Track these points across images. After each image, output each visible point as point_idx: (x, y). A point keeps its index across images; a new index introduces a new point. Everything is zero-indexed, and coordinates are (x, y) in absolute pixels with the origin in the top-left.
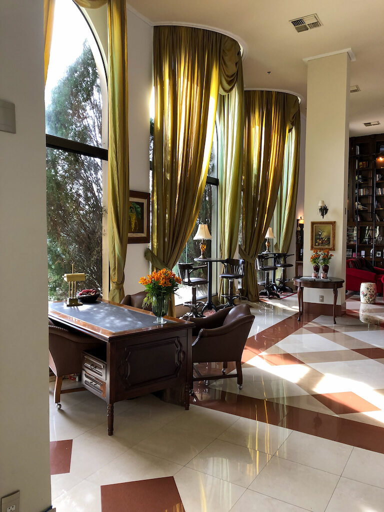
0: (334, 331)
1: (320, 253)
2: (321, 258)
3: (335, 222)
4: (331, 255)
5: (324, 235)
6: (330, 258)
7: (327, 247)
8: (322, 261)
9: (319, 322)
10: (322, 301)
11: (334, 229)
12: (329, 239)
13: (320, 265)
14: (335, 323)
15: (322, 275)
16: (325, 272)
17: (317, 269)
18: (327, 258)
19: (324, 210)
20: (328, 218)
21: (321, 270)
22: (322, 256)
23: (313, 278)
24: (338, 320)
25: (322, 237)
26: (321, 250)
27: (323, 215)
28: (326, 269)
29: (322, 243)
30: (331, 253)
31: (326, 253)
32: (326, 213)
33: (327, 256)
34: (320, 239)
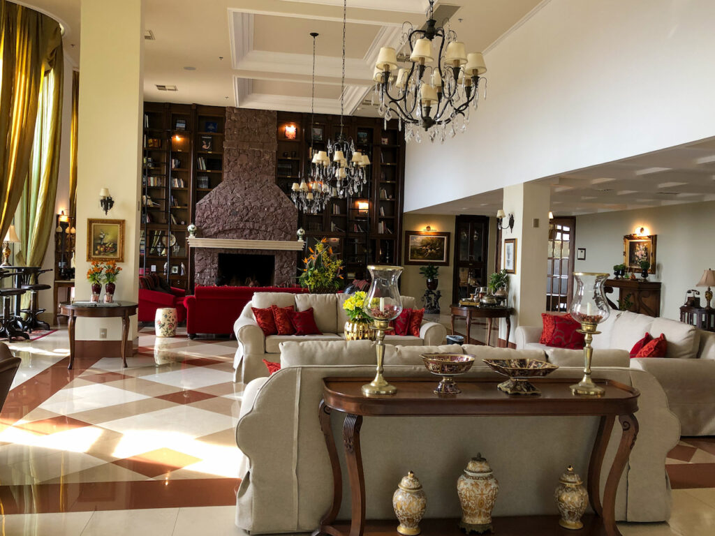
0: (124, 377)
1: (102, 266)
2: (104, 272)
3: (124, 221)
4: (119, 269)
5: (108, 239)
6: (117, 273)
7: (112, 256)
8: (105, 277)
9: (101, 366)
10: (105, 336)
11: (123, 231)
12: (115, 245)
13: (101, 283)
14: (126, 366)
15: (105, 298)
16: (110, 293)
17: (97, 289)
18: (112, 273)
19: (108, 203)
20: (113, 214)
21: (103, 290)
22: (105, 269)
23: (92, 302)
24: (129, 361)
25: (106, 242)
26: (103, 260)
27: (106, 209)
28: (111, 289)
29: (105, 251)
30: (118, 265)
31: (111, 266)
32: (111, 206)
33: (113, 269)
34: (101, 245)
